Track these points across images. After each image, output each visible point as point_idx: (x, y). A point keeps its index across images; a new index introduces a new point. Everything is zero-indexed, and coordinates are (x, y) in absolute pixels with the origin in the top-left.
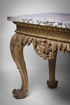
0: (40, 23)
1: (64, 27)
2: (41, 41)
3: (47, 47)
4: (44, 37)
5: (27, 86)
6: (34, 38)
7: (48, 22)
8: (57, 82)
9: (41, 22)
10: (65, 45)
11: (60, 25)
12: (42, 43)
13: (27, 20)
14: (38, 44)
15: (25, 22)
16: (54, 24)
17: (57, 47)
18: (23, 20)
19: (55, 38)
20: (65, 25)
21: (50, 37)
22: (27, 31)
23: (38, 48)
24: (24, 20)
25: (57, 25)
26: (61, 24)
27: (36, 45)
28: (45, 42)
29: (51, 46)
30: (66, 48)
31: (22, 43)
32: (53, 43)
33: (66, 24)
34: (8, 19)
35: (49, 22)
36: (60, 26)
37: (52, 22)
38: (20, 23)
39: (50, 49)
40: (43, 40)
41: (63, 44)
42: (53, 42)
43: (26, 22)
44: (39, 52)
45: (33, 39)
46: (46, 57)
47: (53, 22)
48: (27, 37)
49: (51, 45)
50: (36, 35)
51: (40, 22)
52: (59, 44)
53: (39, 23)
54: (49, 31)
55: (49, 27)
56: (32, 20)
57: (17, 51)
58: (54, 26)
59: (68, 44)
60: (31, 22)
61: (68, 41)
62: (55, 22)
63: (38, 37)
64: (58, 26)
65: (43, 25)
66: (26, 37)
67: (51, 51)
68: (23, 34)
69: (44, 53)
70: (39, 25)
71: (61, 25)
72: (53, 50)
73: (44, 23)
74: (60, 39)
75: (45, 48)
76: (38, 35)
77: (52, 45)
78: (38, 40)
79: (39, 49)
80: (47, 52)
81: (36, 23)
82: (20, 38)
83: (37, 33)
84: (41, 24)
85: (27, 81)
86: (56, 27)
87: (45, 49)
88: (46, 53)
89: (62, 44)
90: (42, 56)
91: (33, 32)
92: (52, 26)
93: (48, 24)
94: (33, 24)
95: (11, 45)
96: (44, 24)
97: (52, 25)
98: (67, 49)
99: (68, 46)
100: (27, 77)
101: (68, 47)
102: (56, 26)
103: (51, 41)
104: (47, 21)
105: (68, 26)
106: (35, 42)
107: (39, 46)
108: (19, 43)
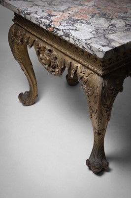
0: (40, 23)
1: (72, 41)
3: (52, 59)
4: (48, 42)
5: (36, 91)
6: (37, 40)
10: (75, 64)
11: (66, 37)
12: (47, 51)
13: (23, 13)
14: (42, 51)
15: (21, 14)
16: (58, 32)
17: (64, 64)
18: (18, 10)
19: (63, 51)
20: (73, 39)
21: (56, 46)
23: (41, 55)
24: (20, 11)
25: (63, 35)
26: (68, 36)
27: (39, 50)
28: (50, 51)
29: (56, 60)
30: (76, 71)
31: (22, 41)
32: (60, 55)
33: (75, 39)
35: (52, 26)
36: (67, 39)
37: (55, 28)
39: (56, 64)
40: (48, 47)
41: (73, 62)
43: (23, 16)
45: (34, 41)
47: (57, 29)
49: (56, 58)
50: (38, 36)
52: (68, 60)
56: (29, 14)
57: (18, 49)
58: (59, 35)
59: (79, 65)
60: (28, 17)
61: (79, 60)
62: (60, 30)
63: (42, 40)
64: (64, 37)
65: (44, 28)
66: (27, 34)
68: (23, 28)
69: (49, 65)
70: (39, 26)
72: (59, 68)
73: (45, 25)
74: (69, 54)
75: (49, 59)
76: (40, 37)
77: (58, 59)
78: (42, 45)
79: (43, 57)
80: (53, 65)
81: (35, 22)
82: (19, 34)
83: (39, 33)
84: (41, 26)
85: (35, 86)
87: (50, 61)
88: (51, 66)
89: (71, 62)
90: (47, 69)
92: (56, 34)
93: (51, 29)
94: (31, 21)
97: (55, 32)
98: (77, 73)
99: (78, 68)
100: (36, 81)
101: (79, 70)
102: (61, 36)
103: (58, 51)
104: (49, 25)
105: (78, 43)
106: (37, 46)
107: (43, 53)
108: (18, 40)
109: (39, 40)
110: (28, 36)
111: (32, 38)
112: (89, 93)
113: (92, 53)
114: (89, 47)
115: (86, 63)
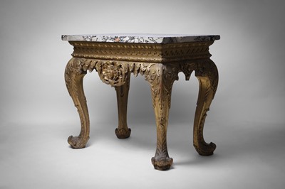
0: (106, 40)
1: (136, 41)
2: (108, 63)
3: (115, 70)
4: (112, 57)
5: (88, 130)
6: (99, 61)
7: (116, 37)
8: (130, 130)
9: (108, 38)
10: (138, 64)
12: (110, 66)
13: (89, 38)
14: (104, 68)
15: (86, 40)
16: (124, 39)
17: (128, 68)
18: (83, 37)
19: (126, 58)
21: (120, 57)
22: (88, 53)
23: (104, 72)
24: (85, 37)
26: (133, 38)
27: (102, 69)
28: (113, 64)
29: (120, 68)
30: (140, 68)
31: (82, 70)
32: (123, 64)
33: (139, 38)
34: (62, 38)
35: (119, 37)
36: (132, 41)
38: (79, 42)
39: (120, 72)
40: (111, 62)
41: (136, 63)
43: (88, 40)
44: (105, 78)
45: (97, 62)
46: (115, 83)
47: (123, 37)
48: (89, 60)
49: (120, 66)
50: (100, 57)
51: (106, 38)
52: (131, 64)
54: (118, 49)
55: (118, 43)
56: (95, 36)
57: (75, 80)
58: (125, 42)
59: (142, 63)
60: (94, 39)
61: (142, 59)
62: (126, 37)
63: (105, 59)
64: (129, 41)
65: (111, 41)
67: (122, 74)
68: (83, 57)
69: (112, 78)
70: (105, 43)
72: (123, 73)
73: (112, 38)
74: (133, 58)
76: (103, 57)
77: (122, 66)
78: (104, 62)
79: (106, 74)
80: (116, 77)
81: (101, 41)
82: (80, 63)
83: (102, 54)
84: (108, 41)
86: (127, 43)
87: (113, 73)
88: (114, 78)
89: (134, 64)
90: (110, 83)
91: (97, 53)
92: (122, 41)
93: (117, 40)
94: (98, 41)
95: (66, 73)
100: (89, 118)
101: (142, 66)
102: (127, 41)
103: (121, 61)
107: (105, 70)
108: (77, 69)
109: (102, 60)
111: (94, 61)
112: (152, 78)
113: (153, 43)
114: (151, 39)
115: (147, 59)
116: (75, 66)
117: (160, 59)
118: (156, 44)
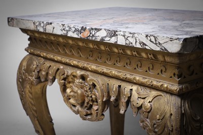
0: (67, 31)
2: (74, 74)
3: (87, 91)
4: (81, 64)
6: (62, 67)
7: (83, 29)
9: (70, 28)
11: (111, 37)
12: (78, 81)
13: (42, 25)
14: (69, 82)
15: (38, 28)
16: (97, 34)
17: (108, 93)
18: (34, 23)
19: (105, 70)
20: (124, 36)
21: (94, 67)
24: (37, 24)
25: (105, 37)
26: (115, 34)
27: (65, 83)
28: (83, 78)
29: (94, 90)
30: (130, 98)
31: (38, 78)
33: (127, 35)
34: (8, 22)
35: (88, 28)
36: (113, 40)
37: (92, 29)
39: (93, 96)
40: (79, 73)
41: (123, 85)
42: (99, 80)
45: (58, 69)
46: (87, 115)
47: (96, 29)
50: (64, 60)
51: (67, 29)
53: (65, 32)
54: (92, 51)
56: (51, 24)
57: (31, 93)
58: (99, 39)
59: (135, 88)
60: (49, 29)
61: (134, 79)
62: (101, 29)
63: (69, 65)
66: (46, 63)
68: (39, 56)
69: (82, 105)
71: (113, 38)
73: (76, 30)
74: (116, 73)
75: (82, 93)
76: (68, 61)
77: (98, 87)
78: (69, 71)
79: (72, 94)
80: (88, 103)
82: (35, 66)
83: (66, 55)
84: (70, 34)
88: (86, 104)
89: (120, 86)
91: (59, 53)
92: (94, 38)
93: (85, 34)
94: (54, 33)
96: (75, 33)
97: (93, 35)
98: (132, 100)
99: (134, 92)
101: (135, 95)
102: (102, 39)
103: (97, 75)
104: (82, 27)
105: (132, 40)
106: (62, 77)
107: (71, 87)
108: (32, 76)
109: (65, 66)
110: (48, 65)
111: (55, 66)
112: (156, 130)
113: (158, 49)
114: (153, 39)
115: (146, 80)
116: (28, 70)
117: (175, 87)
118: (165, 53)
